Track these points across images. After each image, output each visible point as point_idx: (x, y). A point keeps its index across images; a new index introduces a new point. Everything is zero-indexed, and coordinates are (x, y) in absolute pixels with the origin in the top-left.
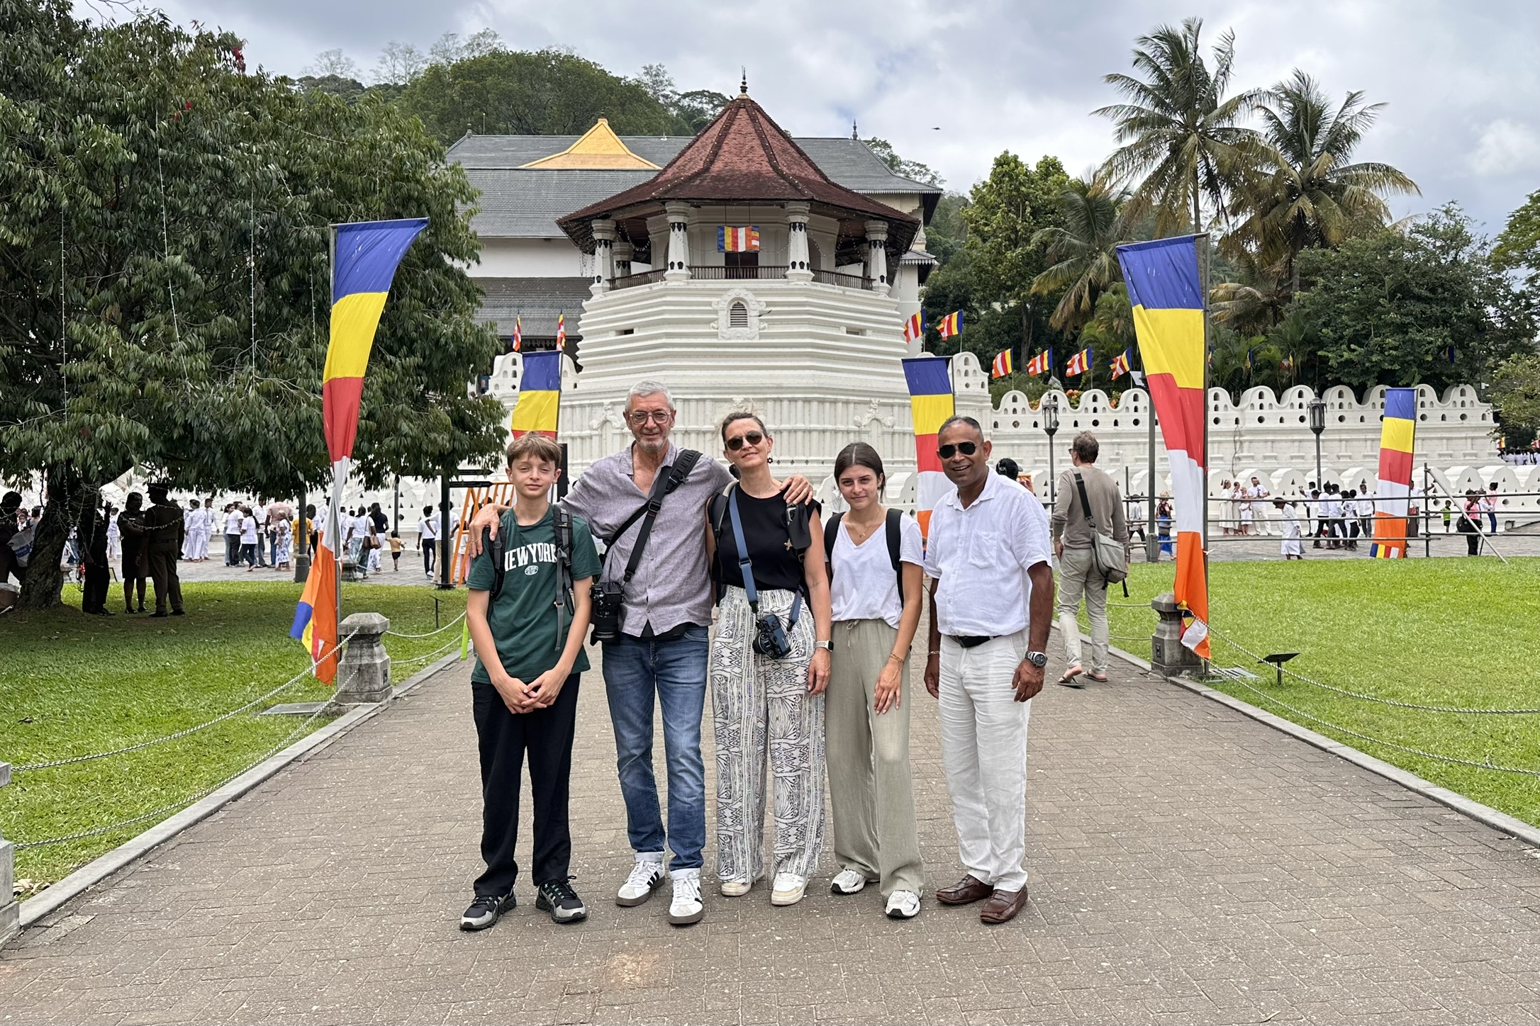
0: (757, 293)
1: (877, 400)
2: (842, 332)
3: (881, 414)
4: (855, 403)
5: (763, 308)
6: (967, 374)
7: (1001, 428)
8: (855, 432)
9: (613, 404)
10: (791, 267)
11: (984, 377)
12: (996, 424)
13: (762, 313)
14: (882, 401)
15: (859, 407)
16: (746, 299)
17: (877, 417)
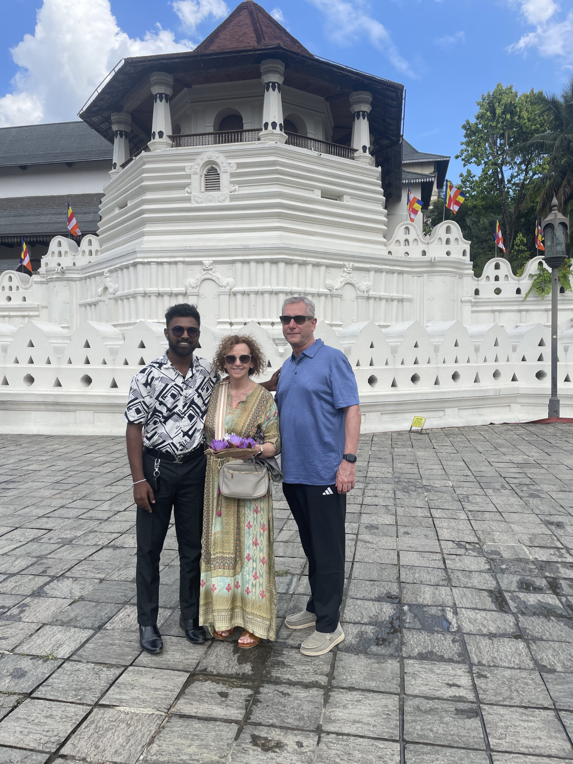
0: (230, 155)
1: (352, 263)
2: (317, 195)
3: (355, 277)
4: (328, 266)
5: (234, 170)
6: (448, 242)
7: (482, 295)
8: (326, 295)
9: (111, 272)
10: (264, 129)
11: (466, 245)
12: (477, 292)
13: (233, 175)
14: (357, 265)
15: (332, 270)
16: (218, 161)
17: (350, 280)
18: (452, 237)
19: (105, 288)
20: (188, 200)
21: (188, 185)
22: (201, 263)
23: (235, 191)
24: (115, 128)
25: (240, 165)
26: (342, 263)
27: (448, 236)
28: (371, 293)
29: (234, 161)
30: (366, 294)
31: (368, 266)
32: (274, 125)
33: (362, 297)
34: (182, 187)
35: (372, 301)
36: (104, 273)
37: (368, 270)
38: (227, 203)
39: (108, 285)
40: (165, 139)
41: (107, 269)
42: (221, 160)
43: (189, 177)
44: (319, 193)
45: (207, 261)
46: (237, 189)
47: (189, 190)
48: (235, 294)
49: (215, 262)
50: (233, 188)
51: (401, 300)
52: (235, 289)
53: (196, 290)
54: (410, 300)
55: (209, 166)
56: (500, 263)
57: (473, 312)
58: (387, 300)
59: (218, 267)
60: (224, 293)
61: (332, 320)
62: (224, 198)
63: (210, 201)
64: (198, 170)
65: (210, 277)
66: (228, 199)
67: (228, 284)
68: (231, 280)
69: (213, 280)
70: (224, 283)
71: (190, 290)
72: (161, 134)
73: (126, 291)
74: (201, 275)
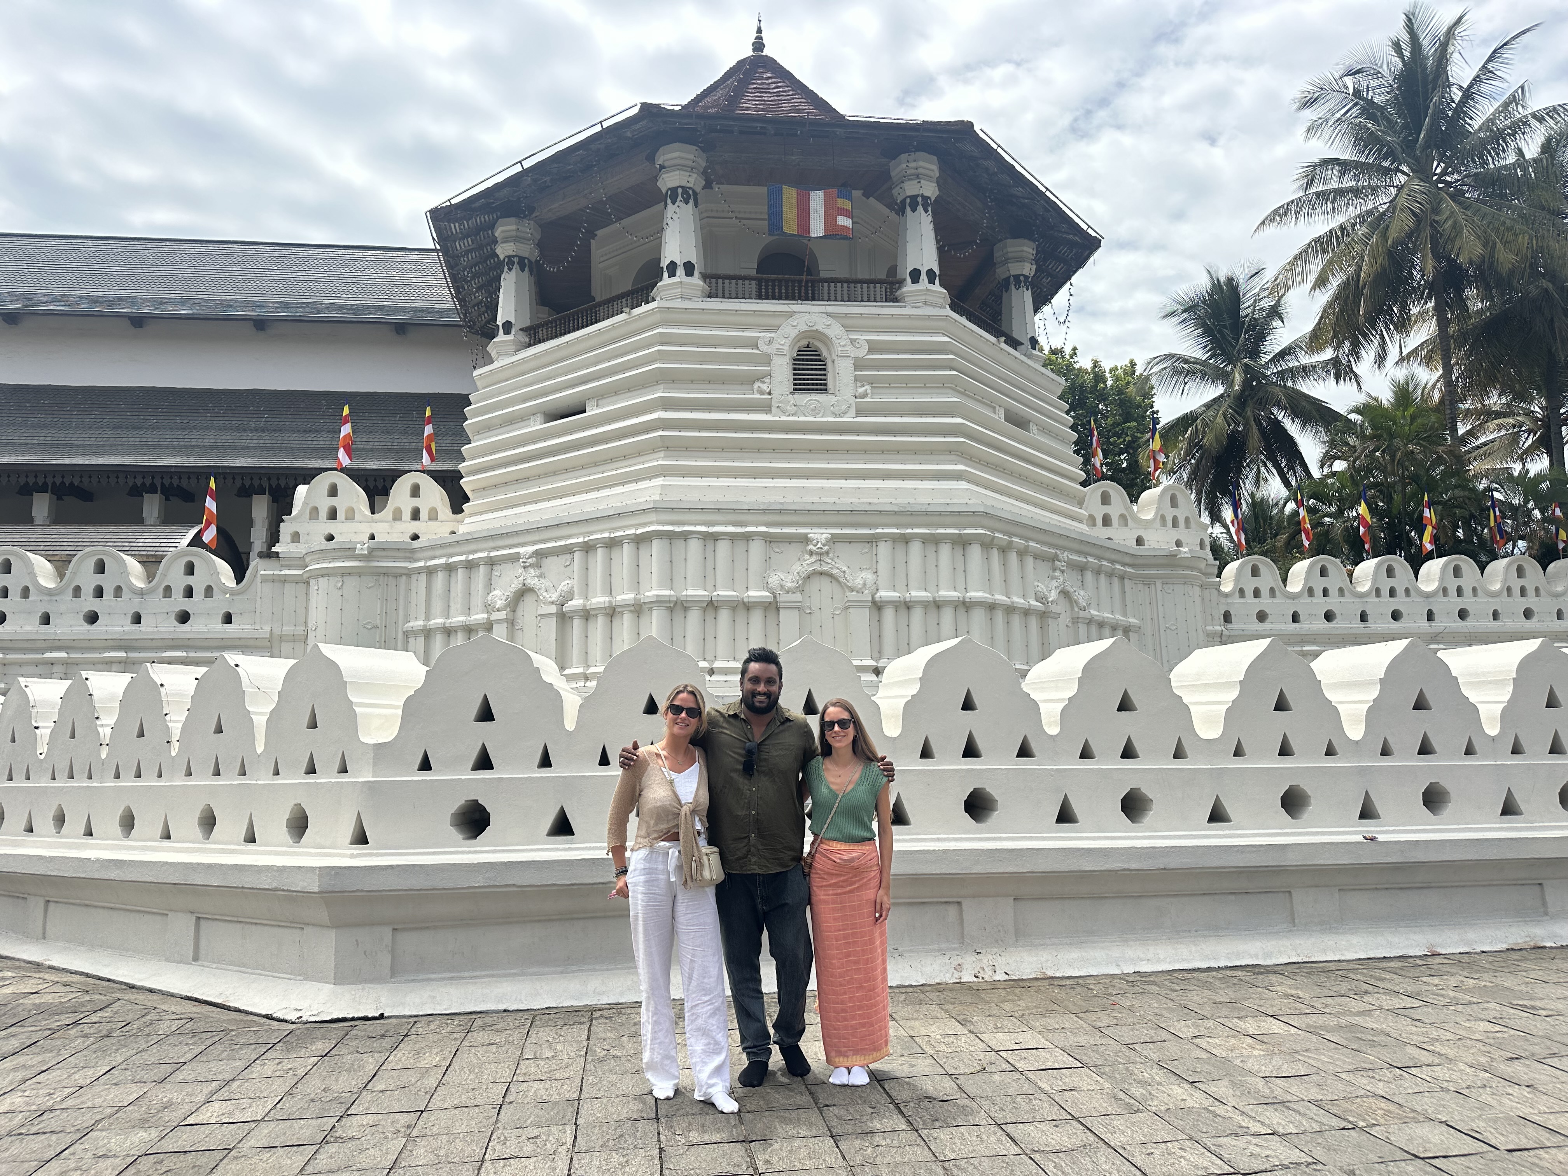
0: (849, 323)
2: (1001, 415)
3: (1069, 581)
4: (1037, 557)
5: (862, 352)
6: (1175, 522)
7: (1235, 623)
8: (1039, 614)
9: (540, 555)
10: (909, 280)
11: (1203, 531)
12: (1226, 616)
13: (859, 365)
14: (1071, 555)
15: (1042, 564)
16: (829, 332)
17: (1065, 586)
19: (525, 591)
20: (767, 407)
22: (805, 540)
23: (865, 395)
24: (503, 251)
25: (873, 348)
26: (1052, 550)
27: (1174, 511)
28: (1091, 612)
29: (862, 336)
30: (1087, 614)
32: (931, 274)
34: (749, 380)
36: (515, 558)
37: (1083, 568)
38: (849, 419)
39: (532, 582)
40: (696, 280)
41: (531, 549)
42: (835, 331)
43: (767, 359)
44: (1002, 412)
45: (820, 535)
46: (869, 391)
47: (764, 387)
48: (878, 606)
49: (835, 538)
50: (861, 390)
51: (1128, 628)
52: (880, 596)
53: (798, 597)
54: (1138, 628)
55: (805, 343)
56: (1260, 566)
59: (840, 548)
60: (859, 604)
62: (844, 407)
63: (815, 412)
64: (786, 348)
65: (826, 568)
66: (853, 411)
67: (865, 584)
68: (869, 576)
69: (831, 576)
70: (859, 582)
71: (783, 598)
72: (689, 269)
73: (599, 600)
74: (808, 564)
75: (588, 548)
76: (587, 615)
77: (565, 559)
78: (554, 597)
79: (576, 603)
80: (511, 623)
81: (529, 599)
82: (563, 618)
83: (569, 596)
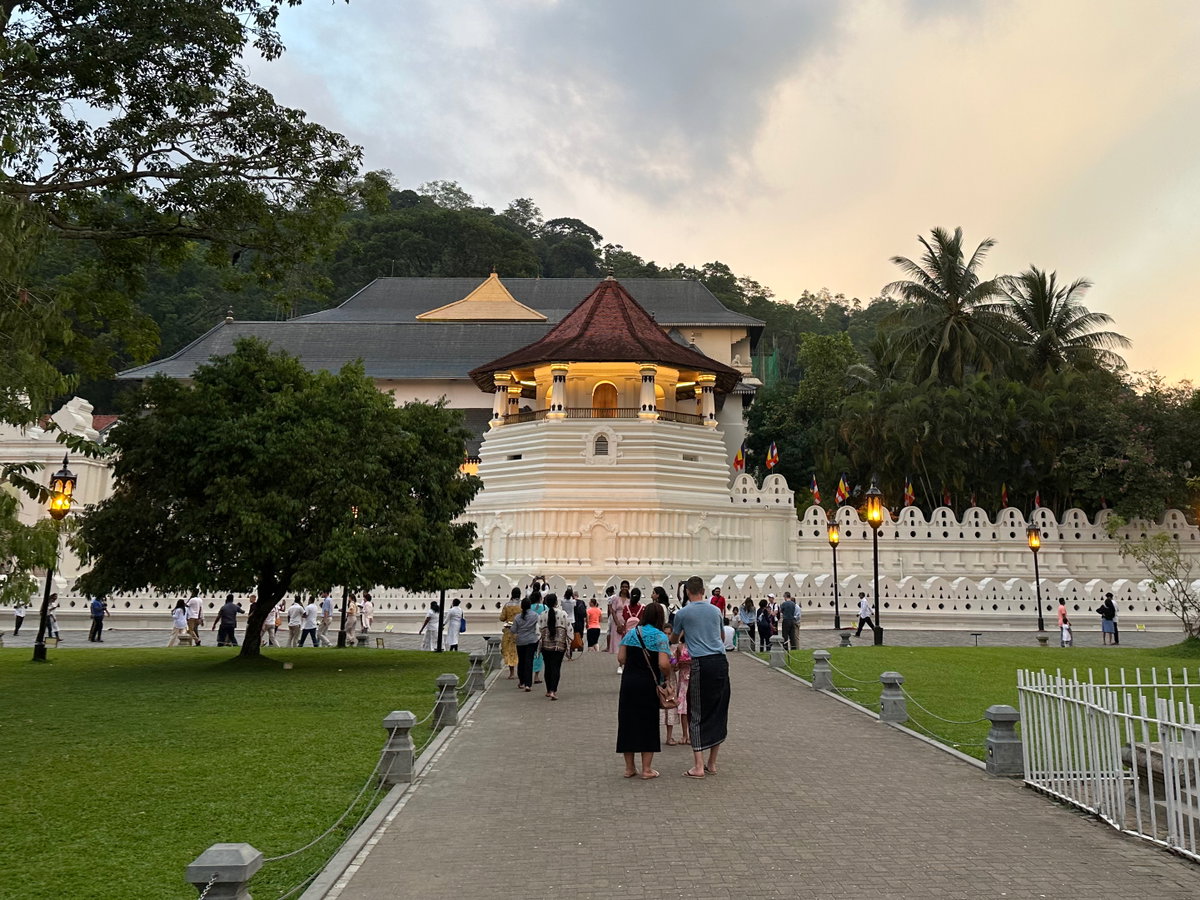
0: (616, 428)
1: (705, 512)
2: (680, 459)
3: (709, 523)
4: (689, 515)
5: (620, 440)
6: (777, 491)
7: (805, 536)
8: (688, 538)
9: (503, 514)
10: (642, 410)
11: (791, 494)
12: (801, 533)
13: (619, 444)
14: (710, 513)
15: (692, 518)
16: (608, 433)
17: (706, 526)
18: (779, 487)
19: (496, 528)
20: (583, 461)
21: (583, 450)
22: (593, 512)
23: (620, 457)
25: (624, 438)
26: (698, 512)
27: (777, 486)
28: (721, 535)
29: (620, 434)
30: (717, 537)
31: (717, 513)
32: (650, 407)
33: (714, 539)
35: (721, 542)
36: (494, 514)
37: (717, 516)
38: (614, 466)
39: (500, 525)
40: (562, 412)
41: (499, 511)
42: (610, 432)
43: (584, 443)
44: (681, 457)
45: (599, 511)
46: (622, 455)
47: (584, 454)
48: (618, 538)
49: (604, 512)
50: (619, 455)
51: (742, 541)
52: (621, 534)
53: (590, 534)
54: (749, 540)
55: (600, 436)
56: (818, 510)
57: (798, 550)
58: (732, 540)
59: (606, 515)
60: (612, 537)
61: (692, 558)
62: (613, 461)
63: (602, 463)
64: (592, 438)
65: (601, 523)
66: (616, 462)
67: (614, 529)
68: (616, 526)
69: (602, 526)
70: (612, 528)
71: (585, 534)
72: (560, 407)
73: (521, 534)
74: (593, 522)
75: (518, 513)
76: (517, 538)
77: (511, 516)
78: (505, 531)
79: (513, 534)
80: (491, 539)
81: (497, 531)
82: (508, 539)
83: (510, 531)
